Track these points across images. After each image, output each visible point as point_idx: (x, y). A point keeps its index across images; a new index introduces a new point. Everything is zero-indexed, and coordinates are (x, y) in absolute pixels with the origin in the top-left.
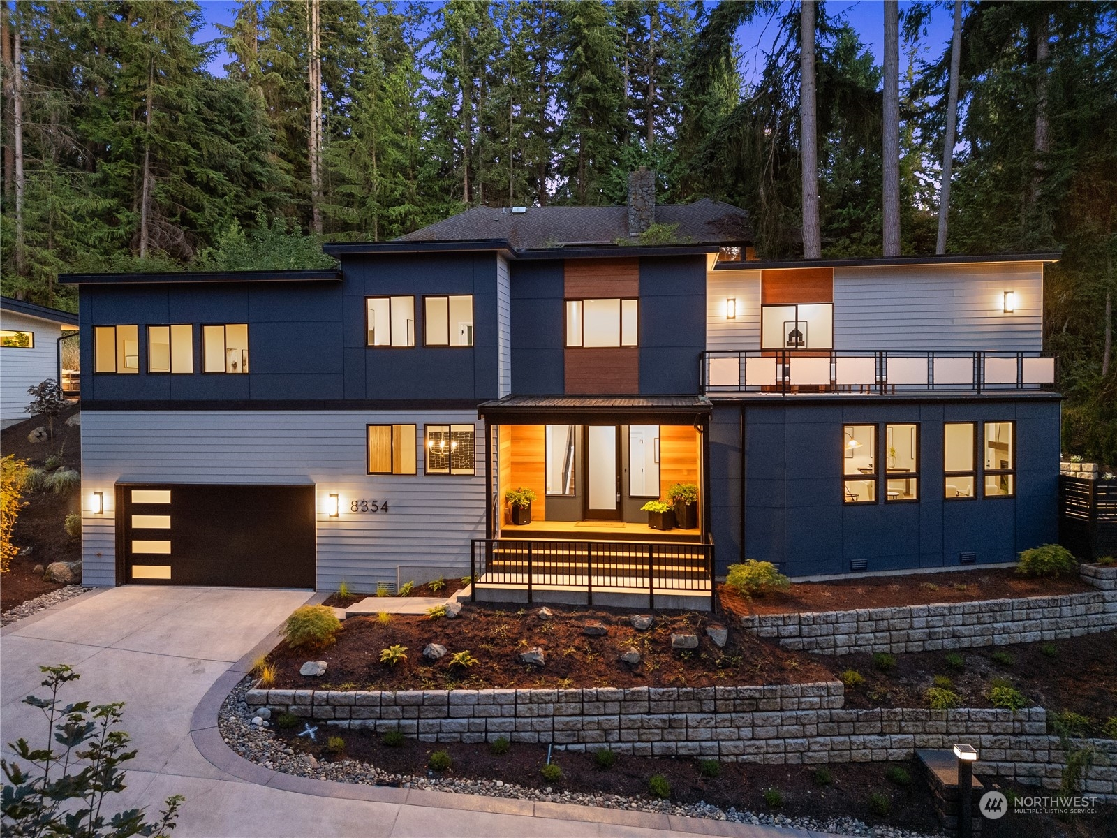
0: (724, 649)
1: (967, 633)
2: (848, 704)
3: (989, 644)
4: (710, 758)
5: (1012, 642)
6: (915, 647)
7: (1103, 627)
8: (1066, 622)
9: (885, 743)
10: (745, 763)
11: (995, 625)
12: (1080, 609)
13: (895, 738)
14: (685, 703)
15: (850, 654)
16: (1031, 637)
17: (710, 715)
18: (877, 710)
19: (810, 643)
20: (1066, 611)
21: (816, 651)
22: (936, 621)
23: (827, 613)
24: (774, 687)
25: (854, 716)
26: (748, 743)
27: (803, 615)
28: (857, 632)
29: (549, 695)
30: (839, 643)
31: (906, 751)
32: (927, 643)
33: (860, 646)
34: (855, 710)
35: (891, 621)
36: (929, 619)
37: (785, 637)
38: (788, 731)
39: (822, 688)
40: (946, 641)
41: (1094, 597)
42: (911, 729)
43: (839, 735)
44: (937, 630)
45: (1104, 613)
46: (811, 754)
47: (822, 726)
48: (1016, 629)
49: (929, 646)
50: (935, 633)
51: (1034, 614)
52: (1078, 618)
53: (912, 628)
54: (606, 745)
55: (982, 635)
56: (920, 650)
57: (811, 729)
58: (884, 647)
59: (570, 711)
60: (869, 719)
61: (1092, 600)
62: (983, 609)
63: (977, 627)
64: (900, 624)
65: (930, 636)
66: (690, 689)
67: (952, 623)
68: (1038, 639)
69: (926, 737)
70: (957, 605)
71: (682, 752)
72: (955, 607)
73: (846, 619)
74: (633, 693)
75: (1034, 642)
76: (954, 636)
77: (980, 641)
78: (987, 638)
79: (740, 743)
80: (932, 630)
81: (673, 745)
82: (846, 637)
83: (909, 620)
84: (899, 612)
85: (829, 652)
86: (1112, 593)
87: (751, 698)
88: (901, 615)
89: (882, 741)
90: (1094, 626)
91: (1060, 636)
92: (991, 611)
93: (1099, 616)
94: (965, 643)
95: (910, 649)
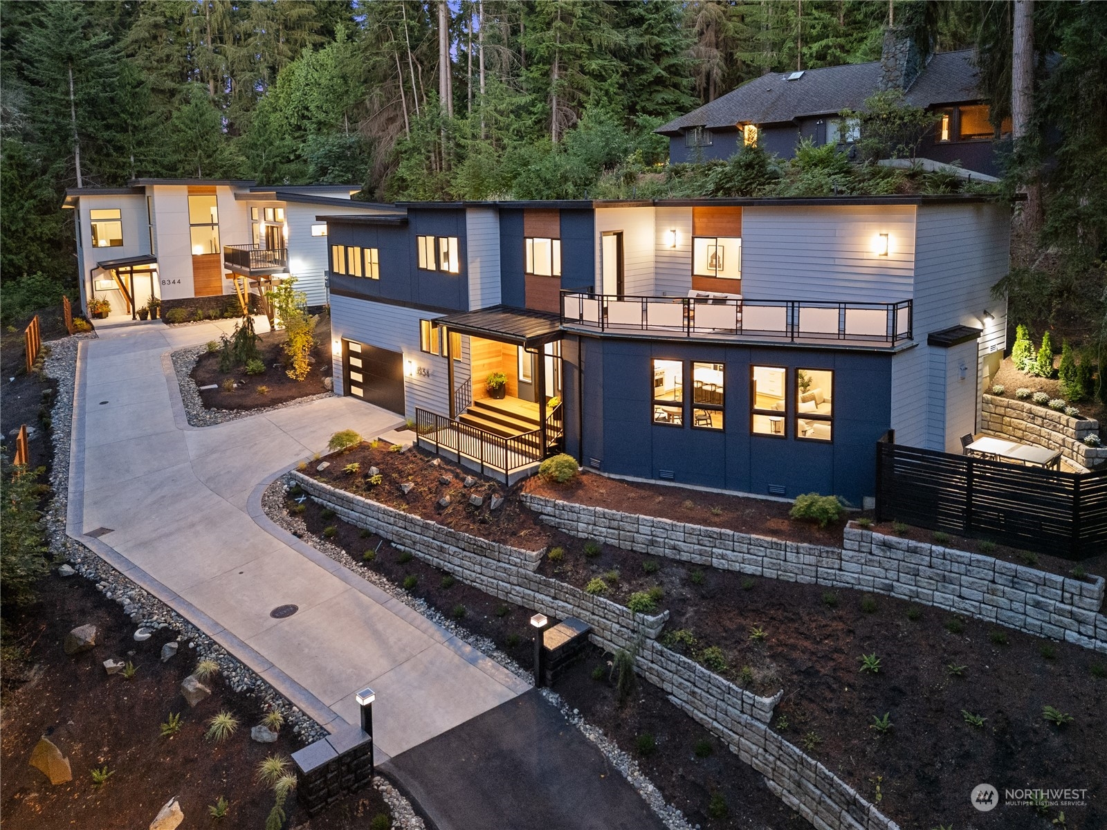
0: (492, 512)
1: (686, 549)
2: (540, 570)
3: (707, 564)
4: (458, 578)
5: (730, 568)
6: (639, 548)
7: (835, 583)
8: (789, 566)
9: (553, 605)
10: (474, 588)
11: (714, 550)
12: (811, 559)
13: (561, 603)
14: (450, 538)
15: (587, 539)
16: (749, 569)
17: (461, 551)
18: (553, 580)
19: (559, 523)
20: (791, 556)
21: (564, 530)
22: (658, 532)
23: (573, 505)
24: (494, 544)
25: (538, 579)
26: (478, 575)
27: (557, 501)
28: (595, 525)
29: (391, 512)
30: (579, 529)
31: (567, 615)
32: (649, 548)
33: (595, 535)
34: (539, 576)
35: (621, 523)
36: (653, 529)
37: (545, 514)
38: (499, 576)
39: (522, 554)
40: (667, 551)
41: (827, 552)
42: (571, 601)
43: (529, 589)
44: (658, 539)
45: (840, 570)
46: (511, 596)
47: (520, 580)
48: (734, 559)
49: (652, 550)
50: (656, 541)
51: (753, 549)
52: (804, 566)
53: (638, 532)
54: (413, 551)
55: (700, 555)
56: (644, 551)
57: (514, 579)
58: (613, 541)
59: (400, 525)
60: (548, 585)
61: (824, 555)
62: (702, 534)
63: (697, 547)
64: (628, 527)
65: (652, 543)
66: (453, 530)
67: (674, 537)
68: (758, 573)
69: (579, 610)
70: (679, 524)
71: (446, 569)
72: (676, 525)
73: (586, 512)
74: (426, 523)
75: (753, 576)
76: (675, 549)
77: (697, 559)
78: (704, 558)
79: (474, 574)
80: (654, 538)
81: (442, 562)
82: (585, 525)
83: (636, 526)
84: (627, 517)
85: (573, 533)
86: (851, 553)
87: (482, 547)
88: (629, 520)
89: (552, 603)
90: (824, 579)
91: (781, 578)
92: (710, 537)
93: (833, 571)
94: (685, 557)
95: (634, 549)
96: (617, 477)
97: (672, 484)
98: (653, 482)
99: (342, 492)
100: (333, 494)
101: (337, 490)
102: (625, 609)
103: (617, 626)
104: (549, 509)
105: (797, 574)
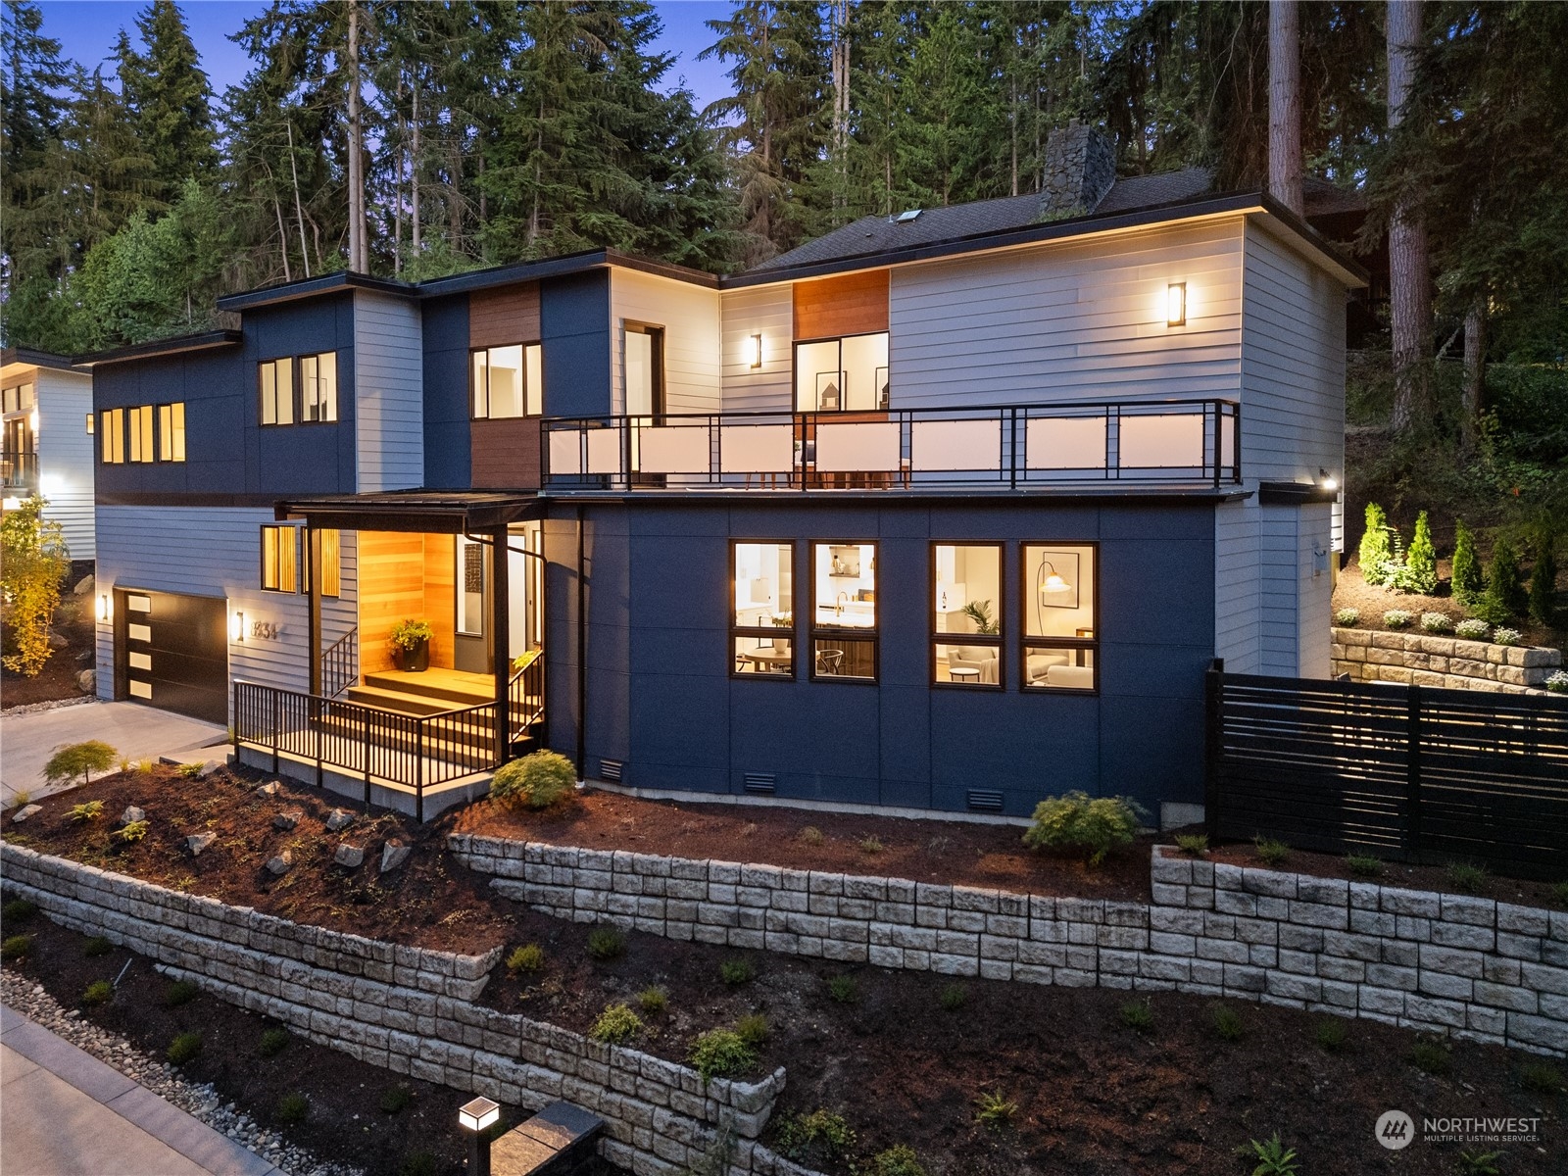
0: (383, 877)
1: (812, 929)
2: (487, 997)
3: (859, 958)
4: (299, 1032)
5: (909, 965)
6: (709, 934)
7: (1138, 981)
8: (1038, 950)
9: (516, 1076)
10: (336, 1051)
11: (874, 926)
12: (1084, 932)
13: (535, 1071)
14: (284, 942)
15: (594, 923)
16: (950, 964)
17: (307, 968)
18: (517, 1018)
19: (532, 893)
20: (1041, 928)
21: (543, 908)
22: (753, 895)
23: (565, 849)
24: (383, 945)
25: (482, 1018)
26: (345, 1022)
27: (530, 845)
28: (612, 890)
29: (156, 893)
30: (578, 903)
31: (547, 1098)
32: (732, 932)
33: (613, 913)
34: (484, 1010)
35: (670, 881)
36: (740, 889)
37: (502, 877)
38: (394, 1019)
39: (446, 962)
40: (770, 936)
41: (1120, 913)
42: (558, 1063)
43: (463, 1044)
44: (752, 911)
45: (1148, 950)
46: (419, 1063)
47: (441, 1024)
48: (917, 942)
49: (739, 938)
50: (748, 916)
51: (960, 919)
52: (1071, 949)
53: (706, 899)
54: (201, 979)
55: (843, 939)
56: (719, 941)
57: (426, 1024)
58: (651, 923)
59: (175, 922)
60: (505, 1030)
61: (1113, 919)
62: (848, 891)
63: (836, 922)
64: (685, 889)
65: (738, 921)
66: (290, 923)
67: (785, 904)
68: (970, 972)
69: (577, 1084)
70: (796, 873)
71: (272, 1013)
72: (790, 877)
73: (591, 864)
74: (233, 913)
75: (959, 977)
76: (787, 929)
77: (837, 949)
78: (854, 946)
79: (334, 1020)
80: (743, 910)
81: (264, 998)
82: (590, 893)
83: (703, 885)
84: (683, 867)
85: (562, 913)
86: (1170, 912)
87: (355, 954)
88: (687, 873)
89: (515, 1071)
90: (1115, 974)
91: (1021, 977)
92: (866, 897)
93: (1134, 955)
94: (810, 946)
95: (699, 937)
96: (658, 795)
97: (771, 802)
98: (730, 800)
99: (56, 860)
100: (36, 867)
101: (45, 857)
102: (684, 1070)
103: (666, 1115)
104: (511, 865)
105: (1053, 967)
